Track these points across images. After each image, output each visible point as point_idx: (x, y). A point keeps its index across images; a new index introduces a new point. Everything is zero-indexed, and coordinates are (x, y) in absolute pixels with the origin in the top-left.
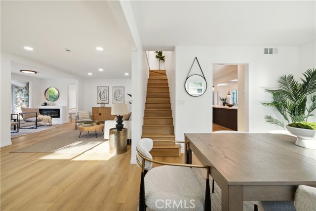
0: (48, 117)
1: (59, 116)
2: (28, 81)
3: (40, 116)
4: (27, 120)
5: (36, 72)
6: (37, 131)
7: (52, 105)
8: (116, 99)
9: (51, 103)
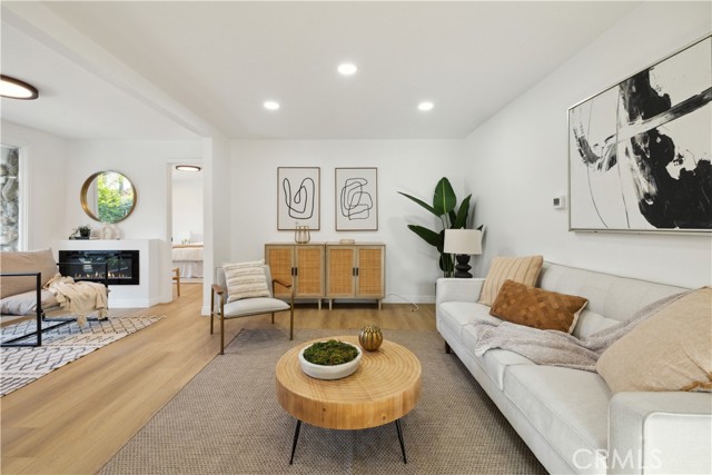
0: (91, 288)
5: (35, 90)
6: (31, 373)
7: (108, 236)
8: (346, 213)
9: (107, 230)
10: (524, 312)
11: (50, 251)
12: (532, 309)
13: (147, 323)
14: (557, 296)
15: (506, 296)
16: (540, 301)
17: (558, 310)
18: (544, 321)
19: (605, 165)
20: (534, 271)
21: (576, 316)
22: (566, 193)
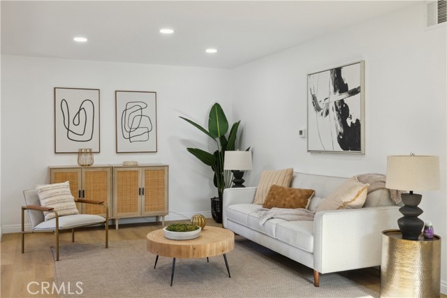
8: (127, 135)
10: (283, 202)
12: (288, 199)
14: (300, 190)
15: (272, 194)
16: (292, 194)
17: (301, 198)
18: (293, 204)
19: (324, 114)
20: (288, 178)
21: (309, 200)
22: (306, 128)
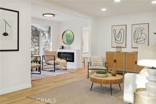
0: (63, 61)
1: (73, 61)
2: (50, 25)
3: (58, 60)
4: (48, 62)
5: (54, 15)
6: (53, 75)
7: (67, 48)
8: (136, 41)
9: (67, 47)
11: (56, 52)
13: (75, 71)
